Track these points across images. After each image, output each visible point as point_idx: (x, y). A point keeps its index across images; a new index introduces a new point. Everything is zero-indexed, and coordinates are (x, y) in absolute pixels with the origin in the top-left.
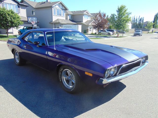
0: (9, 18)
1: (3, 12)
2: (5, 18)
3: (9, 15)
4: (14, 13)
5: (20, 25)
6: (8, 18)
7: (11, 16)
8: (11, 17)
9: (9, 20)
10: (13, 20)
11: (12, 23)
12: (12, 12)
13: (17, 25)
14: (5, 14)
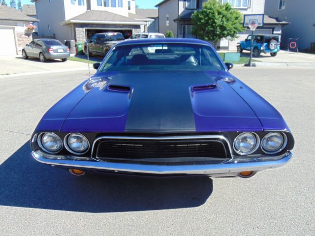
0: (218, 19)
1: (211, 9)
2: (211, 20)
3: (219, 13)
4: (230, 9)
5: (237, 32)
6: (216, 21)
7: (223, 16)
8: (222, 18)
9: (218, 23)
10: (225, 23)
11: (223, 28)
12: (228, 8)
13: (231, 32)
14: (213, 13)
